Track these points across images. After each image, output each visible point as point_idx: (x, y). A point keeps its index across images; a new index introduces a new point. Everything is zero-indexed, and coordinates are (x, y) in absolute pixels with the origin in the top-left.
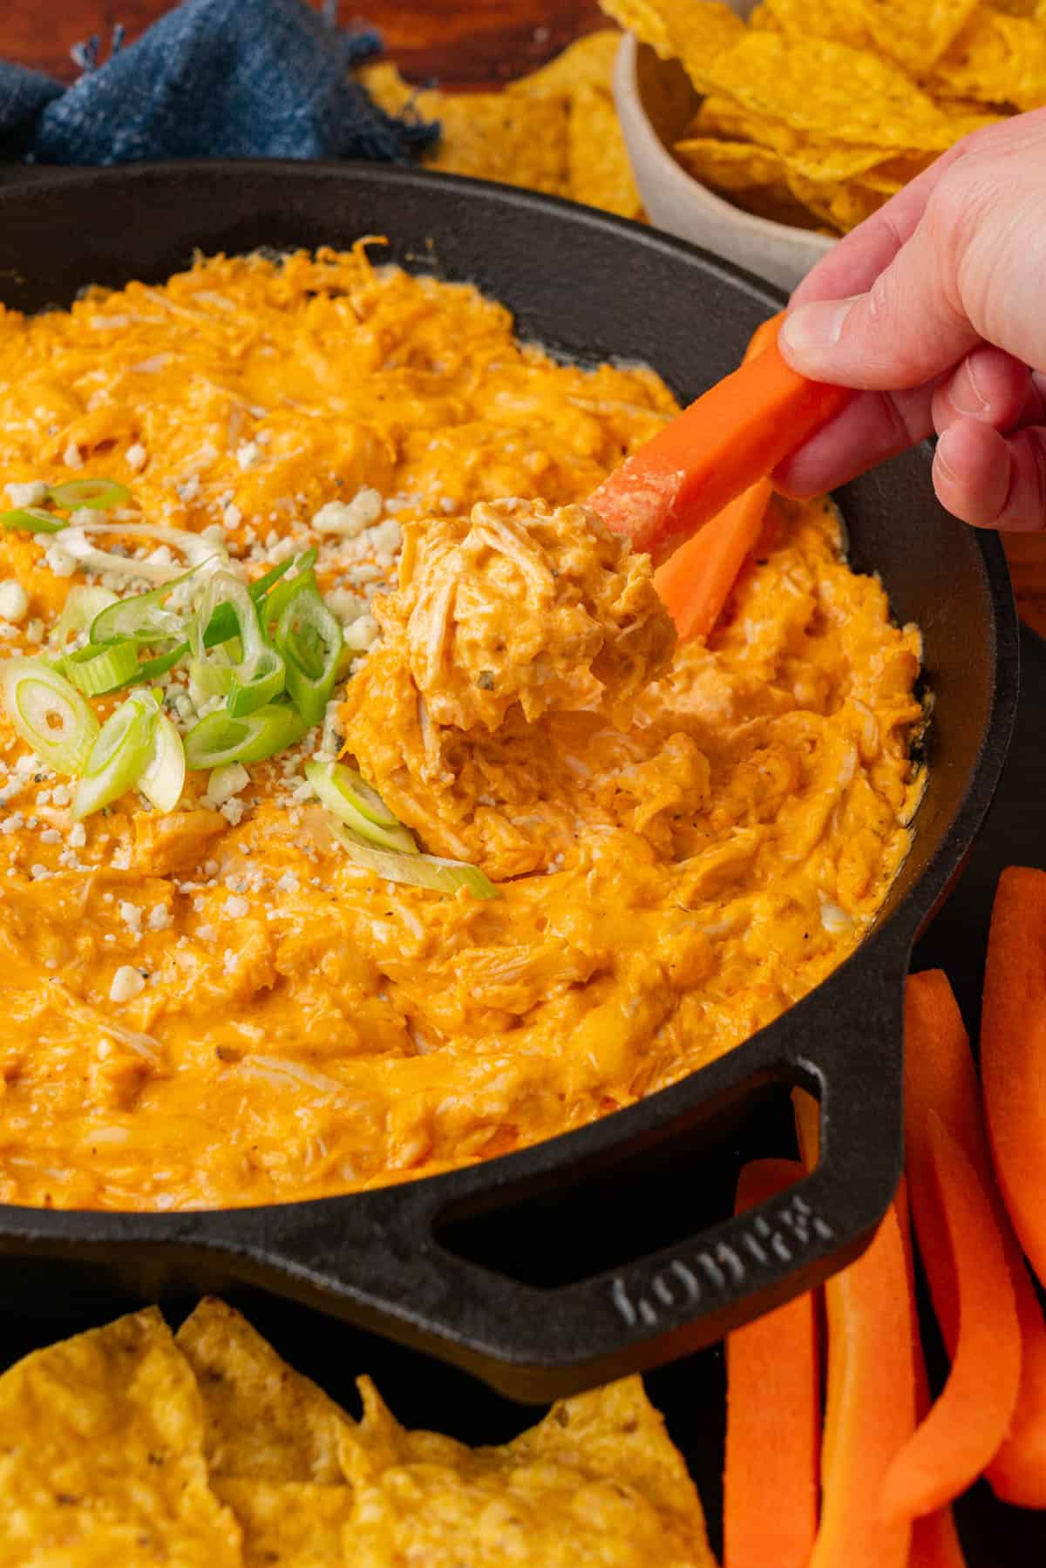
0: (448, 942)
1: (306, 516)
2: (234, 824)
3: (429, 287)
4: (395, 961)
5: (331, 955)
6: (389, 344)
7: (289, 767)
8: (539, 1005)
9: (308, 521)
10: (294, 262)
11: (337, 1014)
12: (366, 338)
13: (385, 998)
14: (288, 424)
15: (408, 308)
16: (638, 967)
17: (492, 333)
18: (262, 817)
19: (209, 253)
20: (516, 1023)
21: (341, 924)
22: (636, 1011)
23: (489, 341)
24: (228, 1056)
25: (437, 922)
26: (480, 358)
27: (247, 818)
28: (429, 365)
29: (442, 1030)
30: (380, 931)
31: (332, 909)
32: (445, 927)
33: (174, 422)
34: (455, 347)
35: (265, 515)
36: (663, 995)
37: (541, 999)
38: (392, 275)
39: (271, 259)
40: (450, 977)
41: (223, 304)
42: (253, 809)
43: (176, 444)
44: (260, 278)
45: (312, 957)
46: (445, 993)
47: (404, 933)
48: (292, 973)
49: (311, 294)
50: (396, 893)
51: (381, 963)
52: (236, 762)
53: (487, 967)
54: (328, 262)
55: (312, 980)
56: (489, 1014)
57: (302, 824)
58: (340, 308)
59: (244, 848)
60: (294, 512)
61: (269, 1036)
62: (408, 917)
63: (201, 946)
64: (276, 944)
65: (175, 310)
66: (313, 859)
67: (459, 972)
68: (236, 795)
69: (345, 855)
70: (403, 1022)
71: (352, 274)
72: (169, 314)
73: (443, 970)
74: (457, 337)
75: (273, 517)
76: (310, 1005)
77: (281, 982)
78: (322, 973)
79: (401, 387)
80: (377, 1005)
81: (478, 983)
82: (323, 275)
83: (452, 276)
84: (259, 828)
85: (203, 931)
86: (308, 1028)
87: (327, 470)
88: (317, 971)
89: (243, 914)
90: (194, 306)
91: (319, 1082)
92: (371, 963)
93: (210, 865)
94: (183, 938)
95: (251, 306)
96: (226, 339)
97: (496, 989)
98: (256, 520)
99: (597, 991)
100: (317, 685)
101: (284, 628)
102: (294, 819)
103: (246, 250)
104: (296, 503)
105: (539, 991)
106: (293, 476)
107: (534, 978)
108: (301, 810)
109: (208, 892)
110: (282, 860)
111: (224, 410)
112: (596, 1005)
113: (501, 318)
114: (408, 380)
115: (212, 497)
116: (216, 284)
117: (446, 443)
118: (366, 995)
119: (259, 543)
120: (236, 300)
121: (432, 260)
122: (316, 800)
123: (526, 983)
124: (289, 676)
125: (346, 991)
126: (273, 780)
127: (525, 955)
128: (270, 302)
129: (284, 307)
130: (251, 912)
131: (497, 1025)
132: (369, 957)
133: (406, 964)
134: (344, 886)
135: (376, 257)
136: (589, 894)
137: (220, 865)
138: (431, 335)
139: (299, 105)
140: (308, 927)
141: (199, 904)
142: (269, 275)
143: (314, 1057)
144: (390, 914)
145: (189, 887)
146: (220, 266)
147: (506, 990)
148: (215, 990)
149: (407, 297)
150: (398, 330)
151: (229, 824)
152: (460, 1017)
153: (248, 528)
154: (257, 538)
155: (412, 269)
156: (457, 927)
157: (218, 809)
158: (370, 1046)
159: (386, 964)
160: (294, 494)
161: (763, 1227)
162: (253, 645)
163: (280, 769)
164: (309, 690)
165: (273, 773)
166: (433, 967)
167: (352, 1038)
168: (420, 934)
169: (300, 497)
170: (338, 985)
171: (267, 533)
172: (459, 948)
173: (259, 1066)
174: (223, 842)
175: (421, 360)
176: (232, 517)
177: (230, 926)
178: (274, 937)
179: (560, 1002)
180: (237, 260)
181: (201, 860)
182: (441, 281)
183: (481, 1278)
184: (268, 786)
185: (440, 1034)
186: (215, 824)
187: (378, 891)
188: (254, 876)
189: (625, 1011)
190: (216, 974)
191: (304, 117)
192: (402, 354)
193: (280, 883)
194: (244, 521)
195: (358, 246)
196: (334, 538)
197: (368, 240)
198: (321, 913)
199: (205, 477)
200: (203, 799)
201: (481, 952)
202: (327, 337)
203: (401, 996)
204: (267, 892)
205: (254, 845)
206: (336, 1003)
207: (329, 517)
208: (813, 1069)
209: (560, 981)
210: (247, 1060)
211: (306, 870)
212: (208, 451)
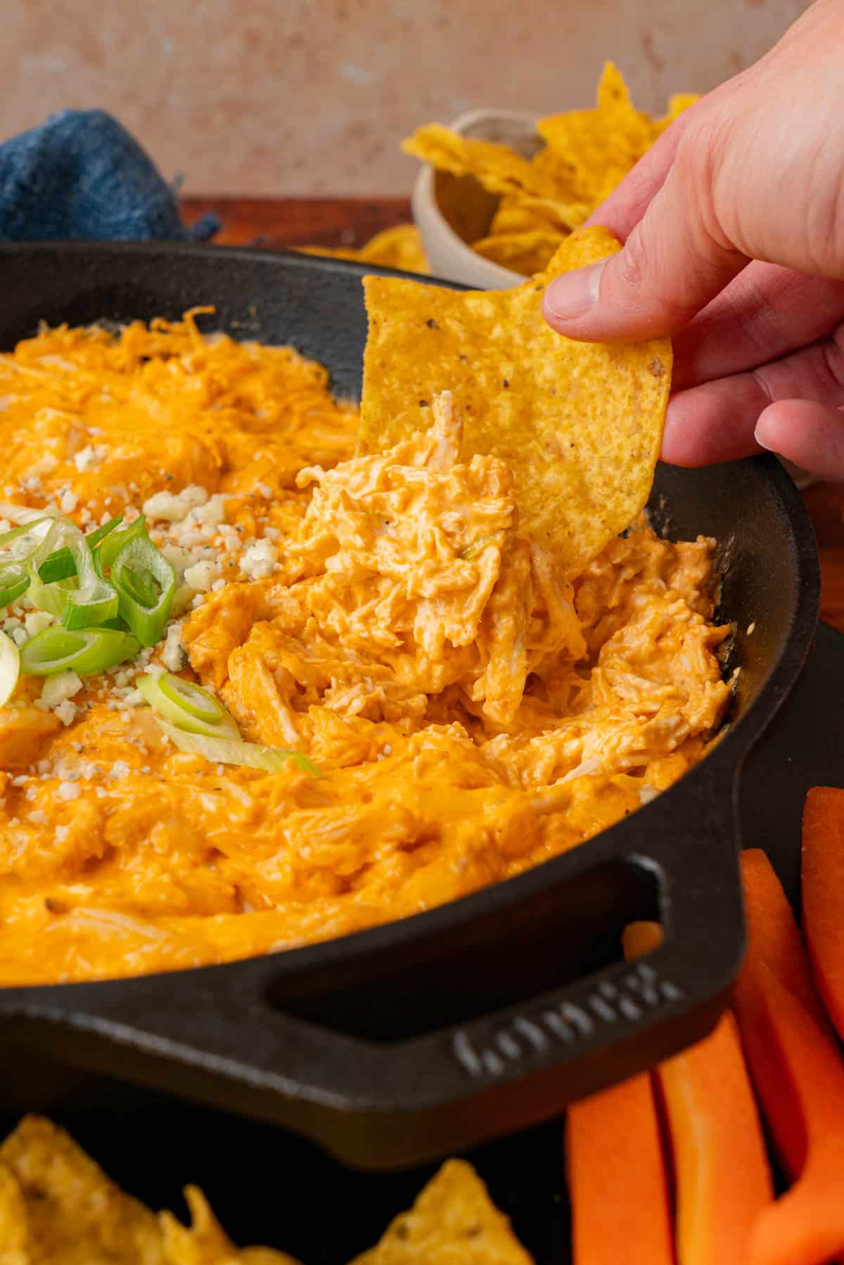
0: (275, 809)
1: (137, 500)
2: (68, 722)
3: (252, 350)
4: (224, 829)
5: (160, 826)
6: (215, 393)
7: (121, 678)
8: (366, 867)
9: (140, 508)
10: (132, 332)
11: (166, 878)
12: (196, 385)
13: (213, 868)
14: (123, 440)
15: (233, 365)
16: (463, 833)
17: (311, 388)
18: (94, 718)
19: (53, 325)
20: (345, 886)
21: (168, 798)
22: (464, 869)
23: (307, 393)
24: (56, 908)
25: (265, 794)
26: (298, 407)
27: (78, 720)
28: (252, 411)
29: (270, 897)
30: (209, 803)
31: (161, 787)
32: (273, 796)
33: (17, 440)
34: (277, 397)
35: (102, 499)
36: (490, 857)
37: (370, 859)
38: (220, 340)
39: (109, 330)
40: (280, 841)
41: (65, 366)
42: (86, 712)
43: (22, 455)
44: (100, 347)
45: (140, 830)
46: (274, 859)
47: (233, 803)
48: (121, 843)
49: (145, 359)
50: (225, 774)
51: (210, 834)
52: (70, 669)
53: (315, 826)
54: (161, 331)
55: (141, 850)
56: (317, 875)
57: (133, 722)
58: (172, 367)
59: (77, 746)
60: (127, 499)
61: (98, 894)
62: (236, 791)
63: (32, 826)
64: (106, 817)
65: (23, 370)
66: (144, 751)
67: (287, 834)
68: (71, 699)
69: (174, 747)
70: (231, 891)
71: (183, 341)
72: (15, 372)
73: (271, 834)
74: (277, 390)
75: (108, 502)
76: (140, 873)
77: (110, 853)
78: (151, 845)
79: (227, 424)
80: (206, 875)
81: (306, 843)
82: (158, 342)
83: (273, 340)
84: (92, 727)
85: (34, 816)
86: (137, 889)
87: (158, 468)
88: (146, 842)
89: (75, 796)
90: (39, 367)
91: (148, 931)
92: (201, 835)
93: (43, 764)
94: (15, 820)
95: (91, 368)
96: (67, 389)
97: (324, 847)
98: (92, 504)
99: (424, 853)
100: (151, 612)
101: (117, 569)
102: (125, 717)
103: (86, 322)
104: (129, 491)
105: (366, 851)
106: (126, 471)
107: (361, 836)
108: (133, 712)
109: (40, 784)
110: (114, 754)
111: (64, 427)
112: (423, 864)
113: (318, 375)
114: (233, 419)
115: (51, 491)
116: (59, 349)
117: (269, 455)
118: (195, 865)
119: (94, 522)
120: (78, 364)
121: (255, 326)
122: (146, 705)
123: (356, 842)
124: (122, 604)
125: (176, 859)
126: (105, 689)
127: (353, 813)
128: (107, 366)
129: (122, 371)
130: (82, 794)
131: (325, 887)
132: (199, 828)
133: (236, 831)
134: (173, 772)
135: (205, 326)
136: (415, 775)
137: (53, 765)
138: (255, 388)
139: (134, 208)
140: (138, 803)
141: (31, 794)
142: (108, 344)
143: (144, 912)
144: (219, 789)
145: (21, 780)
146: (63, 334)
147: (334, 849)
148: (45, 854)
149: (233, 356)
150: (225, 383)
151: (61, 725)
152: (289, 880)
153: (84, 511)
154: (92, 518)
155: (237, 336)
156: (285, 794)
157: (51, 710)
158: (197, 907)
159: (215, 835)
160: (128, 485)
161: (608, 990)
162: (89, 580)
163: (113, 683)
164: (142, 616)
165: (105, 683)
166: (261, 832)
167: (180, 899)
168: (247, 802)
169: (133, 486)
170: (169, 854)
171: (101, 515)
172: (285, 814)
173: (87, 917)
174: (57, 742)
175: (243, 404)
176: (69, 502)
177: (60, 808)
178: (105, 812)
179: (387, 862)
180: (79, 331)
181: (35, 759)
182: (263, 344)
183: (318, 1036)
184: (101, 693)
185: (268, 902)
186: (49, 724)
187: (207, 774)
188: (87, 768)
189: (454, 868)
190: (47, 843)
191: (139, 219)
192: (228, 399)
193: (111, 772)
194: (80, 506)
195: (188, 316)
196: (164, 522)
197: (197, 310)
198: (151, 791)
199: (45, 477)
200: (37, 702)
201: (309, 813)
202: (161, 388)
203: (230, 868)
204: (99, 779)
205: (86, 742)
206: (164, 870)
207: (158, 504)
208: (649, 864)
209: (388, 840)
210: (76, 912)
211: (137, 761)
212: (48, 461)
